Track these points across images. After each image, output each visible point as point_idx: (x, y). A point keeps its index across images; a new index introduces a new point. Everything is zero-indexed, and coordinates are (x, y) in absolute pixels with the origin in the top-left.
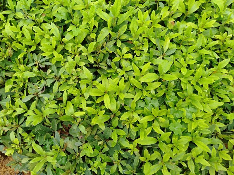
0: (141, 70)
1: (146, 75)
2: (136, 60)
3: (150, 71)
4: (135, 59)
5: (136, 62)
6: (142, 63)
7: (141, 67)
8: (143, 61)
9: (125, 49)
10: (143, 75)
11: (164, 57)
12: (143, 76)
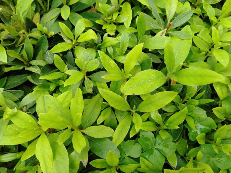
0: (121, 66)
1: (134, 77)
2: (108, 44)
3: (142, 66)
4: (105, 43)
5: (108, 50)
6: (122, 50)
7: (122, 59)
8: (124, 44)
9: (81, 23)
10: (127, 77)
11: (170, 32)
12: (127, 80)
